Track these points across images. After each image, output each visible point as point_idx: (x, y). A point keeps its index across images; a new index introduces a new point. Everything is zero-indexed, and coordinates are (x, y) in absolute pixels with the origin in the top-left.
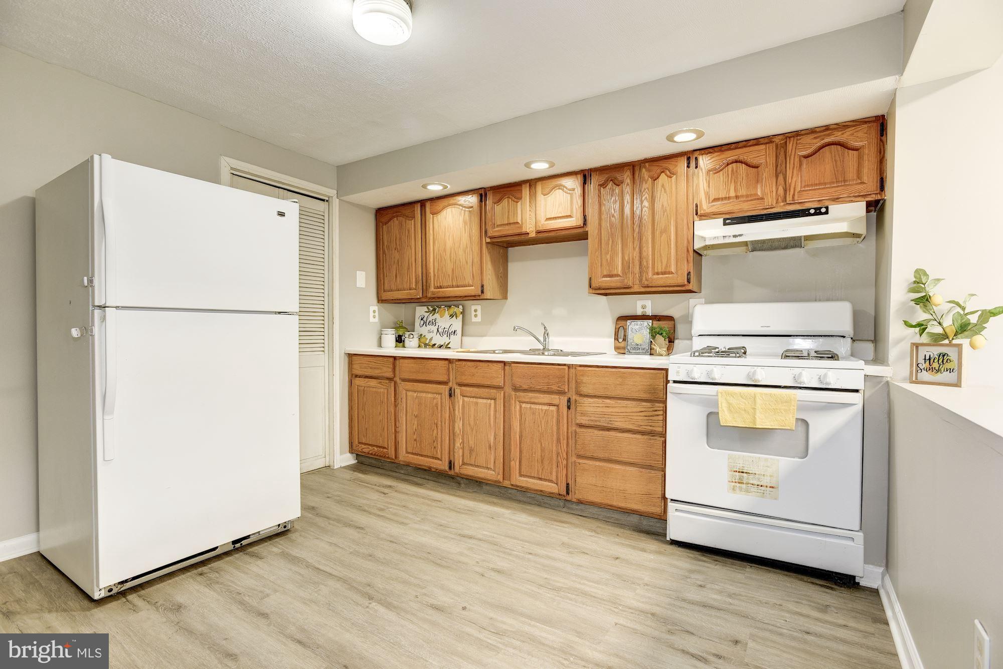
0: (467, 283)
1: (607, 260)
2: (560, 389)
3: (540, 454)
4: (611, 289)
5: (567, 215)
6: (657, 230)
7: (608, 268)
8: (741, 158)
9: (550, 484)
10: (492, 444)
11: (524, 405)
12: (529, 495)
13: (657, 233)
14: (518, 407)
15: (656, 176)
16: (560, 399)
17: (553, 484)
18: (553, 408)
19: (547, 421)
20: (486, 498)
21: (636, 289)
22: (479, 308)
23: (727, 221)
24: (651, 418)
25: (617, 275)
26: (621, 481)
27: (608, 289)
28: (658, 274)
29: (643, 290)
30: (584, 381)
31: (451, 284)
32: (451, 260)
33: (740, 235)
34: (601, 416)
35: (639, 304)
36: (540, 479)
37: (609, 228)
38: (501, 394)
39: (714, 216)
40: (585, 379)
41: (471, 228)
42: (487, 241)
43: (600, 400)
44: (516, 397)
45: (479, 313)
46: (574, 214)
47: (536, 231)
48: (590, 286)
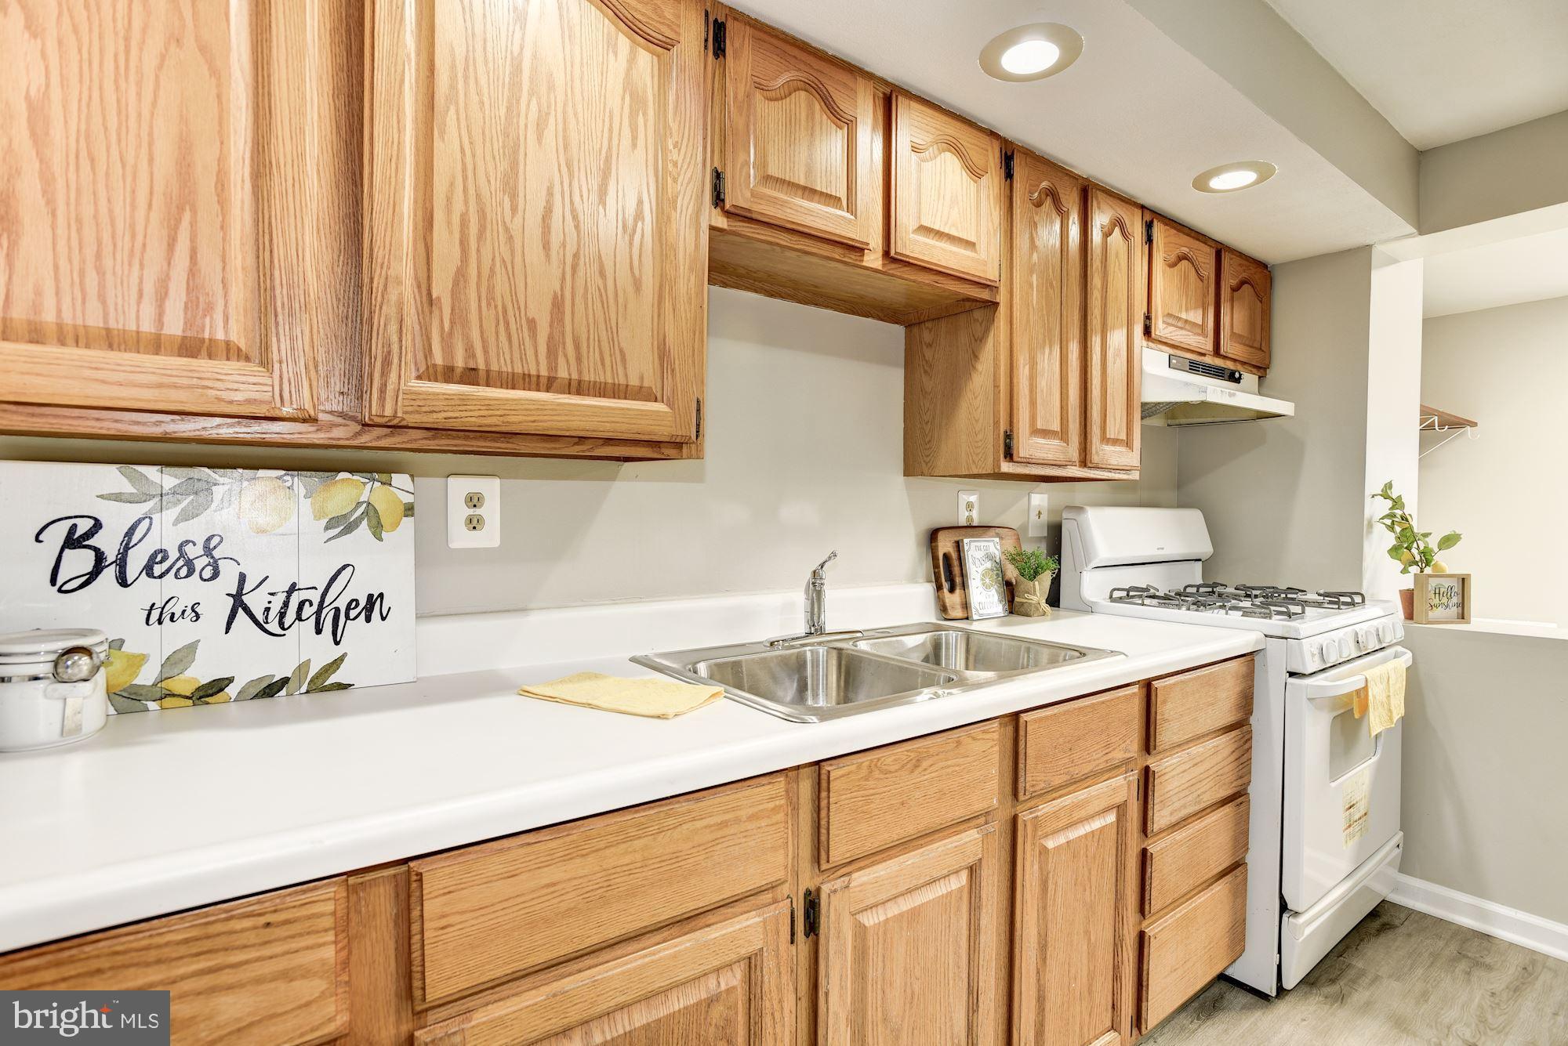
0: (634, 381)
2: (1128, 755)
4: (1041, 464)
5: (969, 238)
7: (1043, 412)
8: (1191, 254)
15: (1107, 227)
18: (1114, 816)
21: (1075, 469)
22: (490, 488)
23: (1173, 361)
24: (1241, 760)
25: (1056, 435)
26: (1207, 925)
27: (1037, 464)
28: (1108, 442)
30: (1166, 715)
31: (544, 372)
32: (546, 246)
35: (963, 499)
39: (1162, 346)
40: (1168, 708)
41: (662, 134)
42: (714, 224)
45: (491, 511)
46: (982, 246)
47: (886, 254)
48: (1009, 455)
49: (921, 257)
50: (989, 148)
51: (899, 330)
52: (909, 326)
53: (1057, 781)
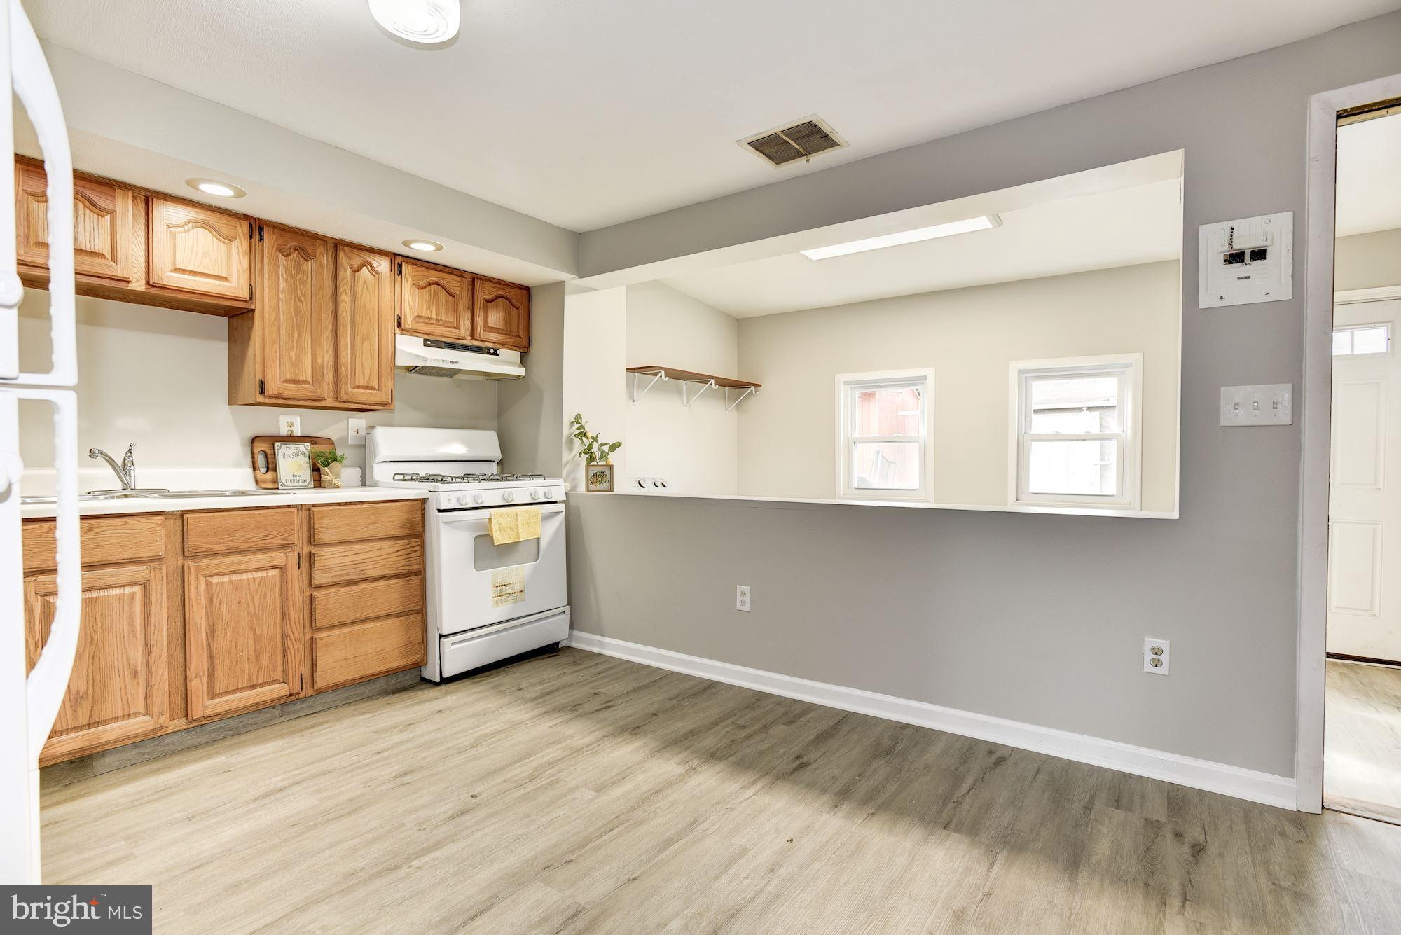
1: (291, 359)
2: (287, 542)
3: (252, 649)
4: (293, 399)
5: (220, 275)
6: (358, 334)
7: (292, 370)
8: (441, 282)
9: (272, 687)
10: (139, 668)
11: (215, 580)
12: (212, 727)
13: (358, 338)
14: (203, 586)
15: (356, 267)
16: (287, 557)
17: (278, 685)
18: (276, 572)
19: (265, 594)
20: (127, 774)
21: (329, 402)
23: (428, 342)
24: (408, 556)
25: (306, 382)
26: (378, 640)
27: (290, 399)
28: (358, 387)
29: (338, 405)
30: (324, 526)
33: (456, 363)
34: (349, 567)
35: (284, 420)
36: (253, 687)
37: (293, 315)
38: (161, 569)
39: (415, 334)
40: (326, 522)
43: (347, 548)
44: (198, 568)
46: (234, 278)
47: (148, 283)
48: (262, 392)
49: (173, 285)
50: (238, 226)
51: (226, 319)
52: (230, 317)
53: (217, 549)
